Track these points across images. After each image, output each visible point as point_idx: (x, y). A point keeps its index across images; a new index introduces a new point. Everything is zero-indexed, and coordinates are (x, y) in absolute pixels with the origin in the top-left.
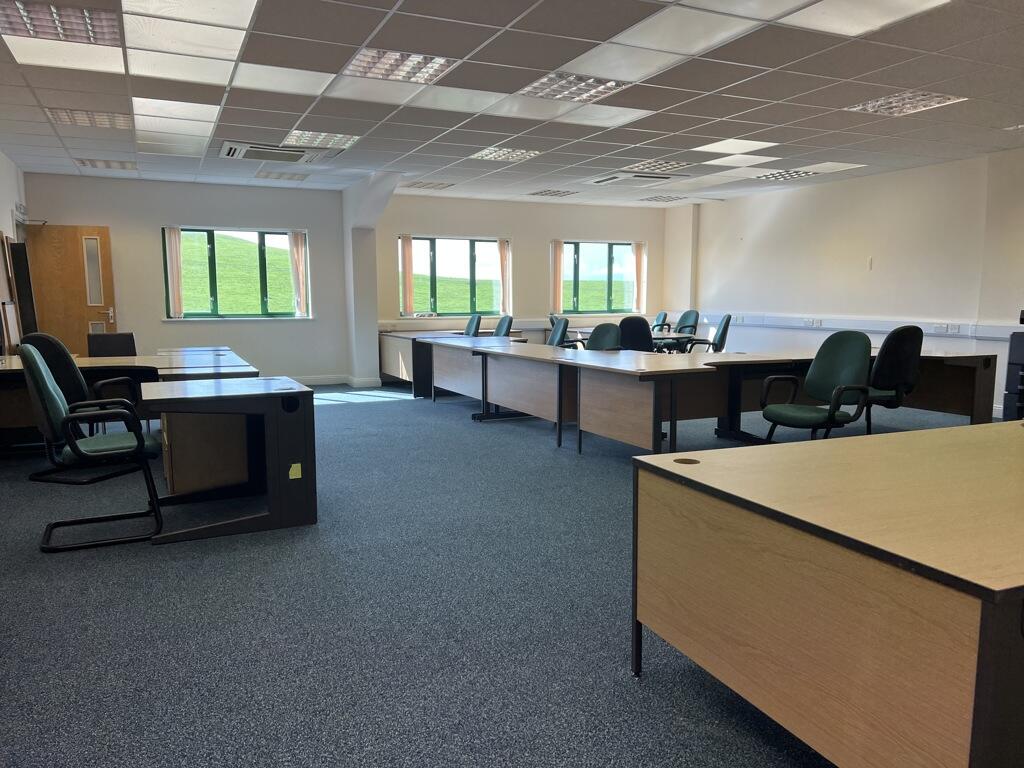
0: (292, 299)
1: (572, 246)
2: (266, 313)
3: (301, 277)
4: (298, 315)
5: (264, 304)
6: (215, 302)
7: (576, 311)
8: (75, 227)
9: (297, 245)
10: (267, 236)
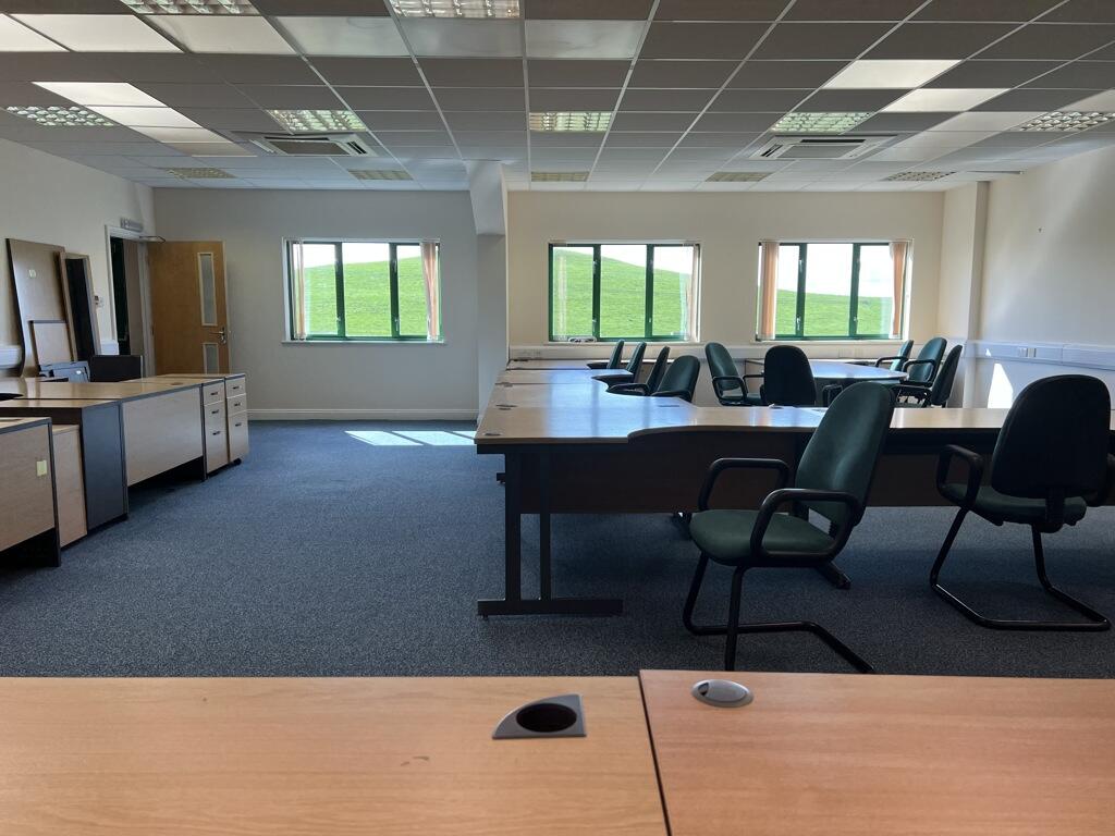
0: (424, 321)
1: (797, 249)
2: (397, 336)
3: (432, 295)
4: (429, 340)
5: (395, 324)
6: (342, 323)
7: (799, 336)
8: (192, 243)
9: (428, 258)
10: (398, 247)
